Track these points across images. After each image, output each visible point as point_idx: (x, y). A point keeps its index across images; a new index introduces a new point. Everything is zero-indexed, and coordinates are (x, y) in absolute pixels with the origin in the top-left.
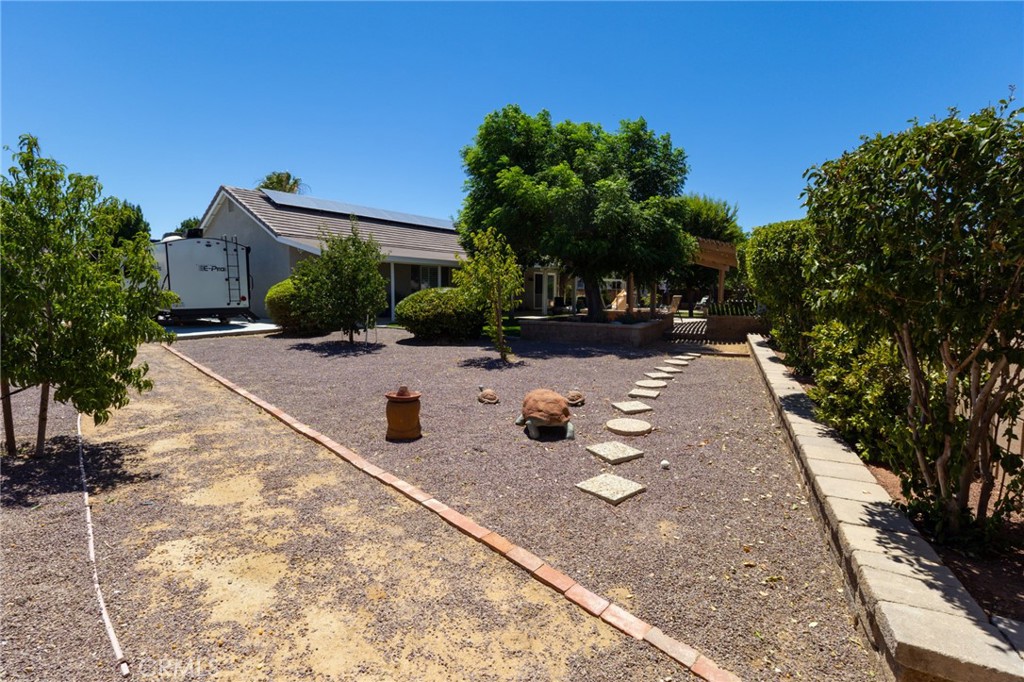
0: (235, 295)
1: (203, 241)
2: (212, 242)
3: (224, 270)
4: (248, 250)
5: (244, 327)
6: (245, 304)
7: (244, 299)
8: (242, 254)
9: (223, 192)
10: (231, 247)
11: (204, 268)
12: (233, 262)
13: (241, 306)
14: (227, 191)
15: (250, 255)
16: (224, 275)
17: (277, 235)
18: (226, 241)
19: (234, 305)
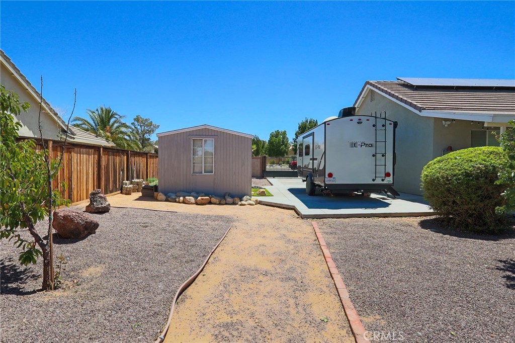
0: (381, 171)
1: (355, 118)
2: (364, 119)
3: (372, 145)
4: (395, 125)
5: (387, 205)
6: (389, 180)
7: (388, 175)
8: (390, 128)
9: (368, 86)
10: (380, 122)
11: (354, 145)
12: (381, 138)
13: (385, 182)
14: (371, 84)
15: (396, 129)
16: (372, 150)
17: (420, 109)
18: (376, 117)
19: (378, 181)
